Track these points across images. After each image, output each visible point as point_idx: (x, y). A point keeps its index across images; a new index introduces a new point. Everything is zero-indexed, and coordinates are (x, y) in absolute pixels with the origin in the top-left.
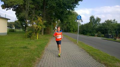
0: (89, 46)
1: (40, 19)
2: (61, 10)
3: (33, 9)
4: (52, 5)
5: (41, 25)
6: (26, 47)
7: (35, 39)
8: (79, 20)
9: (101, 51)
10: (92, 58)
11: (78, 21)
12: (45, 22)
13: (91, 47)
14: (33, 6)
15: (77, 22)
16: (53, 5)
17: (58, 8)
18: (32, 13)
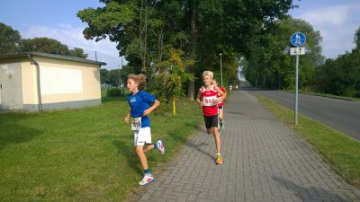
0: (335, 131)
1: (175, 55)
2: (241, 22)
3: (157, 29)
5: (180, 74)
7: (166, 113)
8: (298, 49)
11: (292, 50)
12: (191, 62)
14: (158, 22)
15: (292, 53)
17: (229, 17)
18: (156, 43)
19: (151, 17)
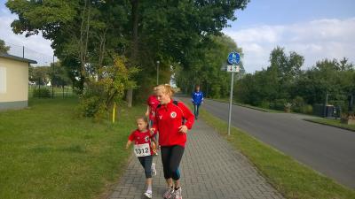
1: (120, 62)
2: (183, 34)
3: (100, 32)
4: (157, 21)
5: (123, 81)
6: (77, 149)
7: (106, 122)
8: (233, 67)
9: (296, 161)
10: (263, 181)
11: (229, 67)
12: (135, 70)
13: (268, 146)
14: (101, 25)
15: (229, 70)
16: (159, 20)
17: (172, 29)
18: (98, 46)
19: (94, 18)
